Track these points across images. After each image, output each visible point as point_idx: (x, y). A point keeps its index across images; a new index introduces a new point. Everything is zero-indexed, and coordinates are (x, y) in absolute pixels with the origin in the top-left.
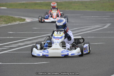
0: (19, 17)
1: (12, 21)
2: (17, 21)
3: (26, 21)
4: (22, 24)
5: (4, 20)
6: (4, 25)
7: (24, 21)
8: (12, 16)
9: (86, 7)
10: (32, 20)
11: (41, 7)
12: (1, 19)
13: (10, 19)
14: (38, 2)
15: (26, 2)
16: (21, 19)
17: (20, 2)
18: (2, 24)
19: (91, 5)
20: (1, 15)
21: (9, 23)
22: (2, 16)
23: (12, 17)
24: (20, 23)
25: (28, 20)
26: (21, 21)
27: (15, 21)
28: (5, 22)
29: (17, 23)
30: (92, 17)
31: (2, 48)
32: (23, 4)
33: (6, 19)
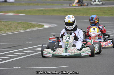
0: (37, 23)
1: (31, 27)
2: (36, 27)
3: (45, 27)
4: (40, 30)
5: (22, 26)
6: (22, 31)
7: (43, 27)
8: (31, 22)
9: (104, 13)
10: (50, 26)
11: (59, 13)
12: (20, 25)
13: (28, 25)
14: (56, 8)
15: (45, 9)
16: (40, 25)
17: (39, 9)
18: (21, 30)
19: (109, 11)
20: (19, 22)
21: (27, 29)
22: (21, 23)
23: (31, 24)
24: (39, 29)
25: (46, 26)
26: (39, 27)
27: (34, 27)
28: (23, 28)
29: (36, 29)
30: (111, 22)
31: (21, 53)
32: (42, 10)
33: (24, 25)
